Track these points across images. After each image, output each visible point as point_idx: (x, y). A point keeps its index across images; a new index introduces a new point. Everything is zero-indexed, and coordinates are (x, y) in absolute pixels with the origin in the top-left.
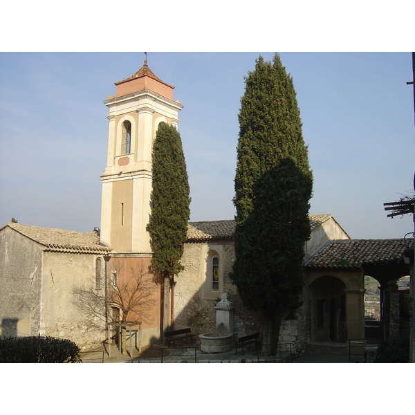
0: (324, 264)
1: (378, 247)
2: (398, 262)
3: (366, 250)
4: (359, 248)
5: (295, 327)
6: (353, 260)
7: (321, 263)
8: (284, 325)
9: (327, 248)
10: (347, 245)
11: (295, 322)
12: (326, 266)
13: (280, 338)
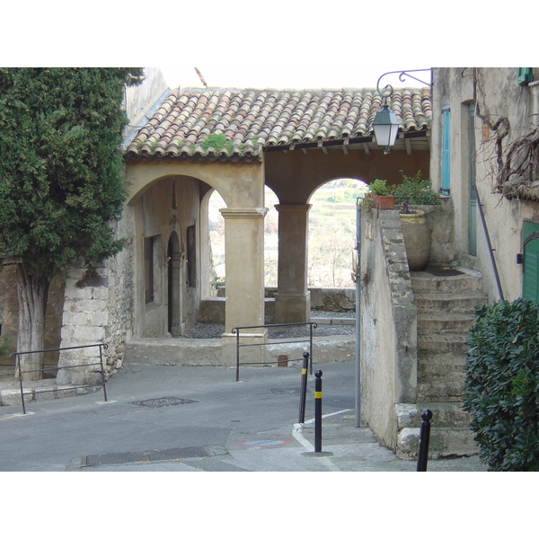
0: (169, 145)
1: (291, 106)
2: (346, 142)
3: (265, 114)
4: (246, 108)
5: (103, 304)
6: (240, 137)
7: (163, 143)
8: (75, 300)
9: (167, 106)
10: (215, 100)
11: (102, 291)
12: (175, 151)
13: (64, 333)
